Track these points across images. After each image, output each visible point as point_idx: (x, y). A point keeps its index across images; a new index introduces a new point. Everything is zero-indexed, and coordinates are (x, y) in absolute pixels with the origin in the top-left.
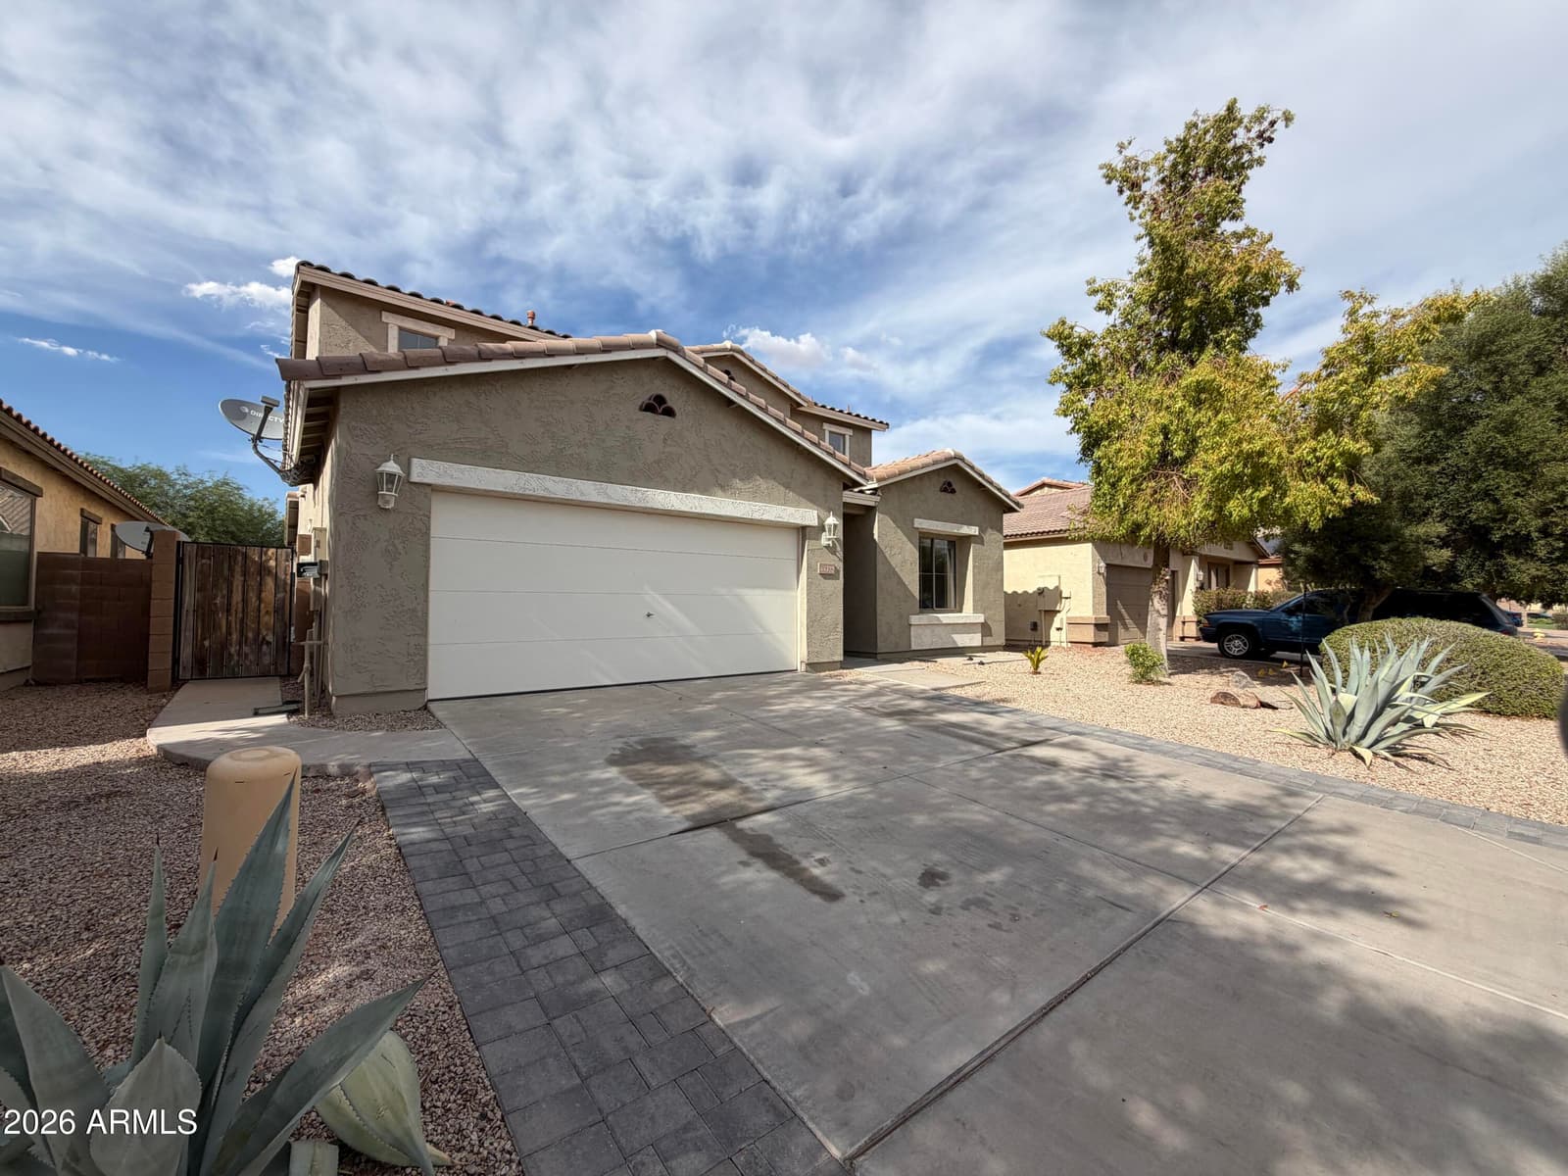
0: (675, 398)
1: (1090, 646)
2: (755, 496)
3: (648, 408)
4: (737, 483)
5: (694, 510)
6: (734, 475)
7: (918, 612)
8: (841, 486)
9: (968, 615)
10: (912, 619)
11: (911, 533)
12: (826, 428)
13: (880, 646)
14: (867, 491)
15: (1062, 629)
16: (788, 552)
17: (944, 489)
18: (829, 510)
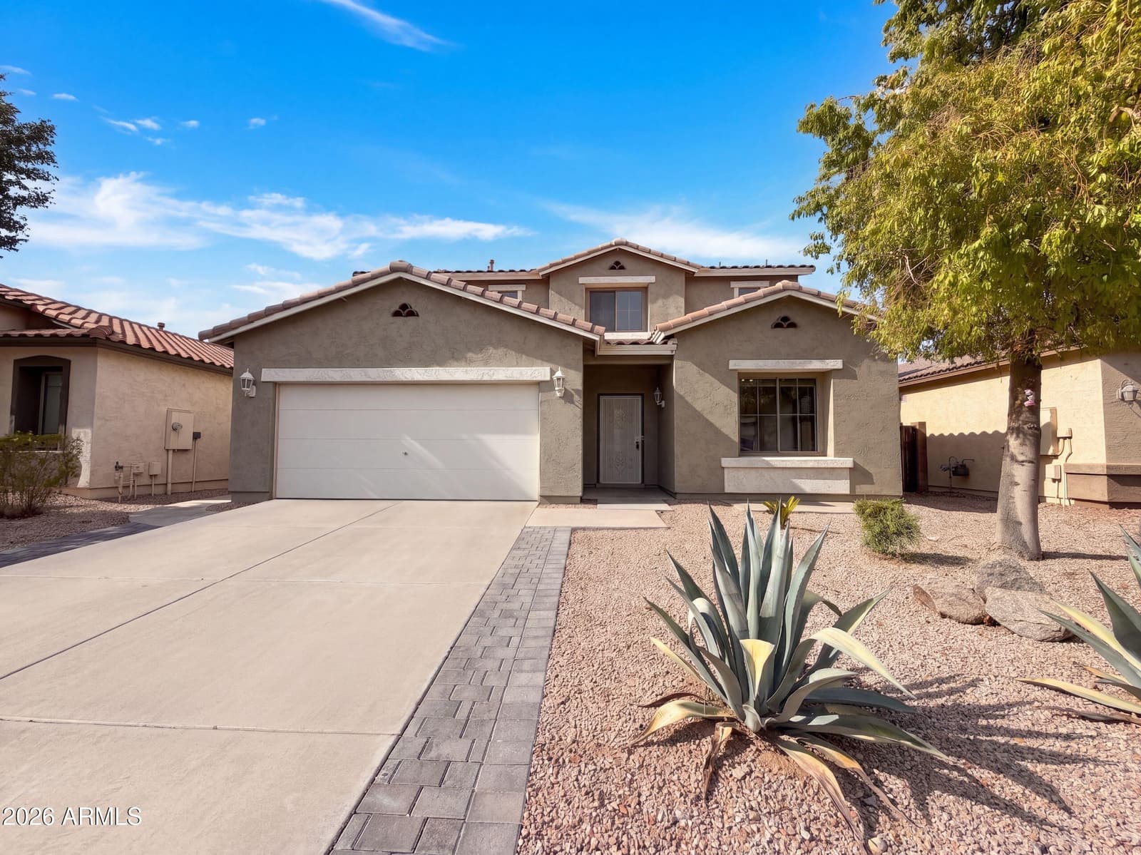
0: (415, 302)
2: (486, 363)
3: (397, 314)
4: (470, 355)
5: (431, 379)
6: (469, 350)
7: (737, 454)
8: (582, 343)
9: (831, 459)
10: (726, 462)
11: (722, 374)
12: (736, 285)
13: (678, 486)
14: (658, 342)
15: (1059, 480)
16: (528, 404)
17: (778, 326)
18: (567, 366)
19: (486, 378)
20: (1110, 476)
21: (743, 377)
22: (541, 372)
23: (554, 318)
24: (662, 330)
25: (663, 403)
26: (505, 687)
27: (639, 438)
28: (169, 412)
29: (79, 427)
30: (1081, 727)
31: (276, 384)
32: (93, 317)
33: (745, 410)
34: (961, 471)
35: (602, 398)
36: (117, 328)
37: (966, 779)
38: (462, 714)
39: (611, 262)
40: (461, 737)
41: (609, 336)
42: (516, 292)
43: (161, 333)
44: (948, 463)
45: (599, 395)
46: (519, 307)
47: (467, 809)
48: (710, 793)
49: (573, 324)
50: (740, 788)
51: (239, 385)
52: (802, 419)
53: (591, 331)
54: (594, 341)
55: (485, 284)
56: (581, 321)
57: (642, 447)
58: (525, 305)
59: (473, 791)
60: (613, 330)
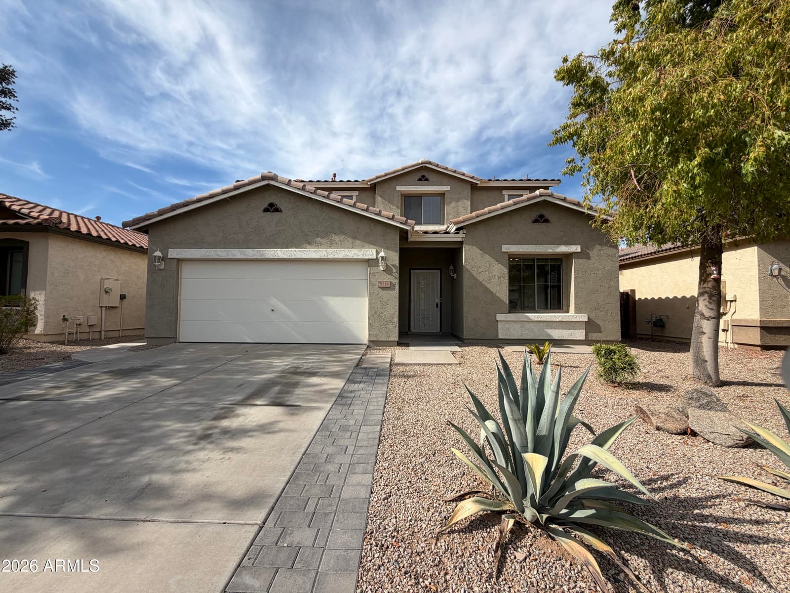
1: (759, 349)
2: (331, 245)
3: (266, 210)
4: (319, 240)
5: (291, 257)
6: (318, 236)
7: (507, 312)
8: (398, 232)
9: (572, 315)
10: (499, 317)
11: (497, 255)
12: (506, 193)
13: (466, 334)
14: (452, 232)
15: (727, 331)
16: (360, 275)
17: (536, 221)
18: (387, 248)
19: (331, 256)
20: (762, 328)
21: (512, 257)
22: (370, 253)
23: (379, 214)
24: (455, 223)
25: (455, 276)
26: (343, 486)
27: (438, 301)
28: (102, 280)
29: (34, 290)
30: (768, 515)
31: (179, 260)
32: (48, 211)
33: (512, 280)
34: (660, 324)
35: (412, 272)
36: (64, 219)
37: (690, 559)
38: (310, 508)
39: (419, 175)
40: (309, 526)
41: (417, 228)
42: (352, 196)
43: (98, 223)
44: (650, 318)
45: (410, 270)
46: (354, 206)
47: (313, 587)
48: (499, 572)
49: (393, 218)
50: (522, 568)
51: (152, 260)
52: (552, 287)
53: (406, 223)
54: (407, 231)
55: (331, 190)
56: (398, 217)
57: (441, 306)
58: (358, 204)
59: (318, 572)
60: (420, 224)
